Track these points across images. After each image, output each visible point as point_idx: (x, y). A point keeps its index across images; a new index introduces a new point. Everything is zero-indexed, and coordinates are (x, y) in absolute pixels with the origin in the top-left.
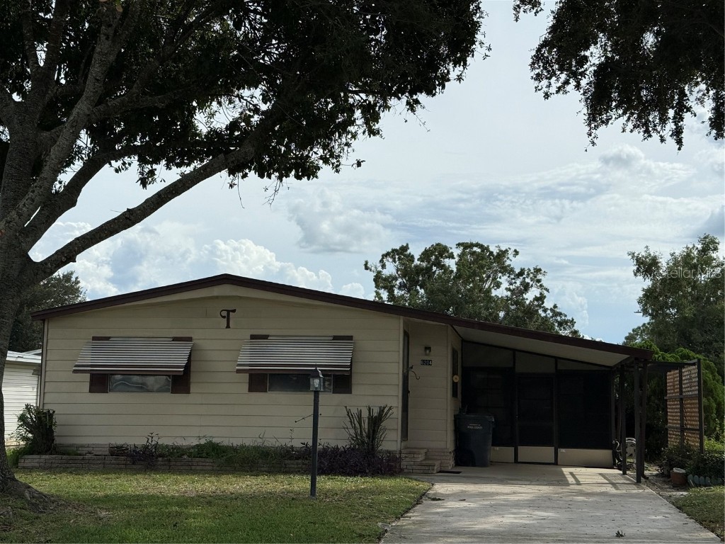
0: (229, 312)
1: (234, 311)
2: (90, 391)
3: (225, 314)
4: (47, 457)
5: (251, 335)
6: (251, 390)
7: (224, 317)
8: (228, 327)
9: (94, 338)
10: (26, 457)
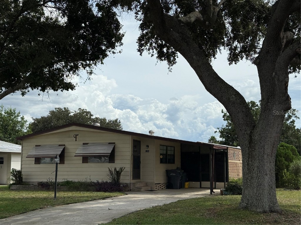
0: (76, 135)
1: (78, 135)
2: (35, 164)
3: (75, 136)
4: (18, 186)
5: (83, 143)
6: (83, 163)
7: (75, 137)
8: (76, 141)
9: (36, 146)
10: (12, 186)
